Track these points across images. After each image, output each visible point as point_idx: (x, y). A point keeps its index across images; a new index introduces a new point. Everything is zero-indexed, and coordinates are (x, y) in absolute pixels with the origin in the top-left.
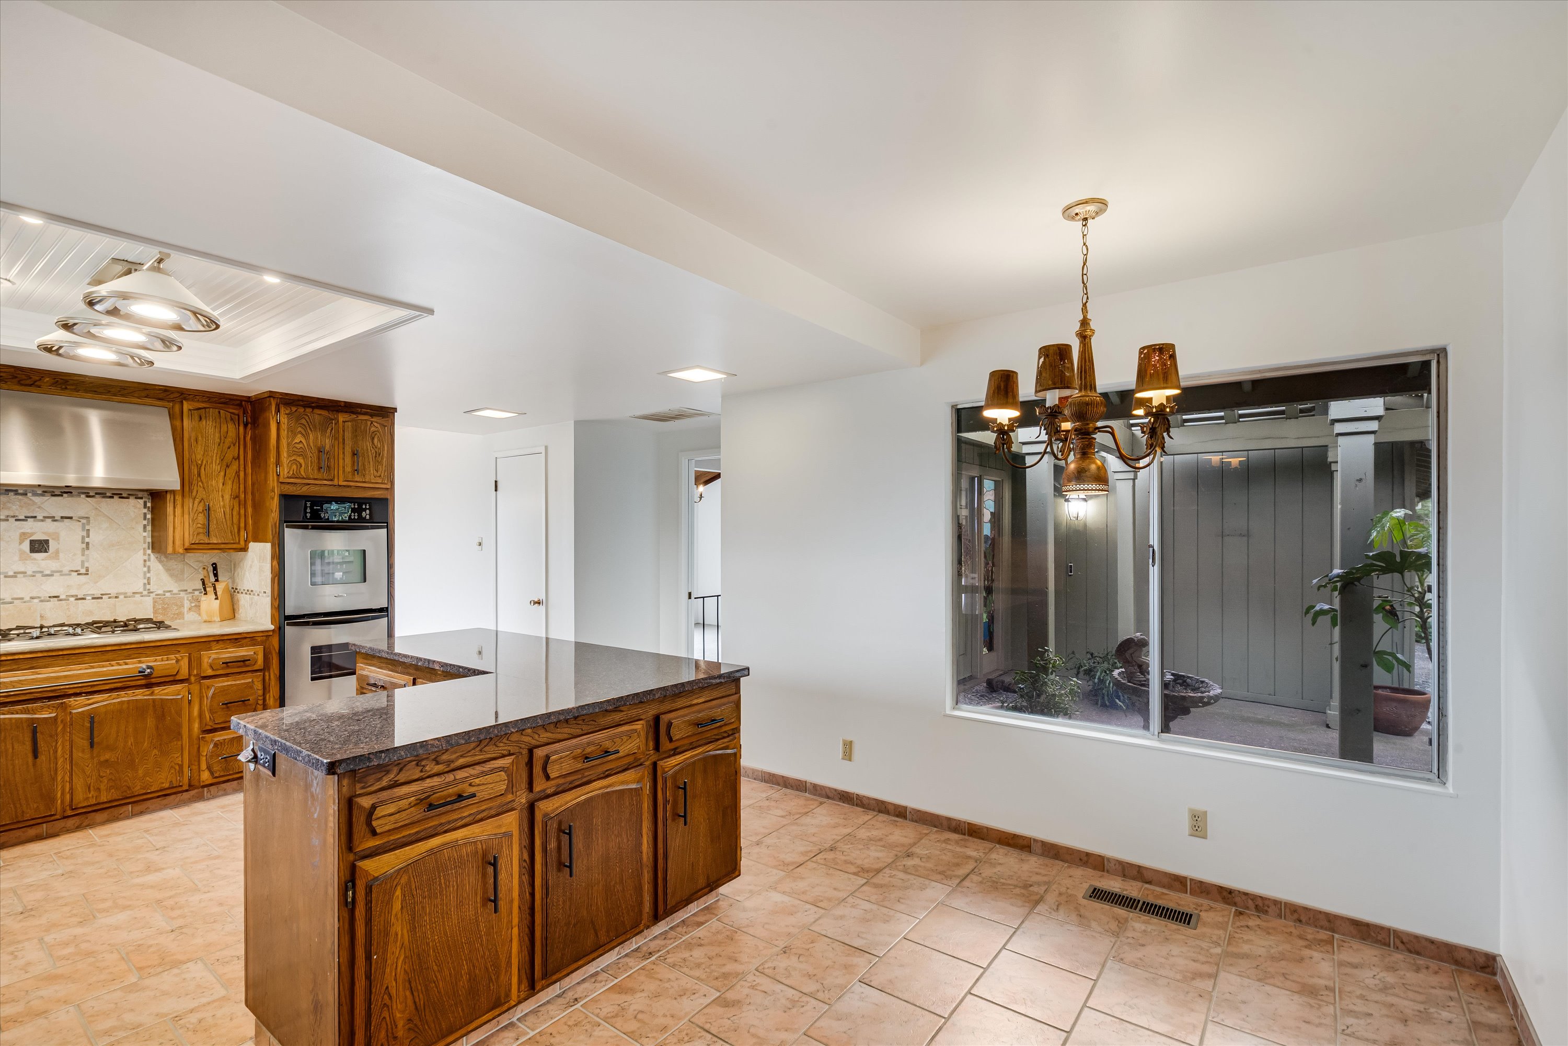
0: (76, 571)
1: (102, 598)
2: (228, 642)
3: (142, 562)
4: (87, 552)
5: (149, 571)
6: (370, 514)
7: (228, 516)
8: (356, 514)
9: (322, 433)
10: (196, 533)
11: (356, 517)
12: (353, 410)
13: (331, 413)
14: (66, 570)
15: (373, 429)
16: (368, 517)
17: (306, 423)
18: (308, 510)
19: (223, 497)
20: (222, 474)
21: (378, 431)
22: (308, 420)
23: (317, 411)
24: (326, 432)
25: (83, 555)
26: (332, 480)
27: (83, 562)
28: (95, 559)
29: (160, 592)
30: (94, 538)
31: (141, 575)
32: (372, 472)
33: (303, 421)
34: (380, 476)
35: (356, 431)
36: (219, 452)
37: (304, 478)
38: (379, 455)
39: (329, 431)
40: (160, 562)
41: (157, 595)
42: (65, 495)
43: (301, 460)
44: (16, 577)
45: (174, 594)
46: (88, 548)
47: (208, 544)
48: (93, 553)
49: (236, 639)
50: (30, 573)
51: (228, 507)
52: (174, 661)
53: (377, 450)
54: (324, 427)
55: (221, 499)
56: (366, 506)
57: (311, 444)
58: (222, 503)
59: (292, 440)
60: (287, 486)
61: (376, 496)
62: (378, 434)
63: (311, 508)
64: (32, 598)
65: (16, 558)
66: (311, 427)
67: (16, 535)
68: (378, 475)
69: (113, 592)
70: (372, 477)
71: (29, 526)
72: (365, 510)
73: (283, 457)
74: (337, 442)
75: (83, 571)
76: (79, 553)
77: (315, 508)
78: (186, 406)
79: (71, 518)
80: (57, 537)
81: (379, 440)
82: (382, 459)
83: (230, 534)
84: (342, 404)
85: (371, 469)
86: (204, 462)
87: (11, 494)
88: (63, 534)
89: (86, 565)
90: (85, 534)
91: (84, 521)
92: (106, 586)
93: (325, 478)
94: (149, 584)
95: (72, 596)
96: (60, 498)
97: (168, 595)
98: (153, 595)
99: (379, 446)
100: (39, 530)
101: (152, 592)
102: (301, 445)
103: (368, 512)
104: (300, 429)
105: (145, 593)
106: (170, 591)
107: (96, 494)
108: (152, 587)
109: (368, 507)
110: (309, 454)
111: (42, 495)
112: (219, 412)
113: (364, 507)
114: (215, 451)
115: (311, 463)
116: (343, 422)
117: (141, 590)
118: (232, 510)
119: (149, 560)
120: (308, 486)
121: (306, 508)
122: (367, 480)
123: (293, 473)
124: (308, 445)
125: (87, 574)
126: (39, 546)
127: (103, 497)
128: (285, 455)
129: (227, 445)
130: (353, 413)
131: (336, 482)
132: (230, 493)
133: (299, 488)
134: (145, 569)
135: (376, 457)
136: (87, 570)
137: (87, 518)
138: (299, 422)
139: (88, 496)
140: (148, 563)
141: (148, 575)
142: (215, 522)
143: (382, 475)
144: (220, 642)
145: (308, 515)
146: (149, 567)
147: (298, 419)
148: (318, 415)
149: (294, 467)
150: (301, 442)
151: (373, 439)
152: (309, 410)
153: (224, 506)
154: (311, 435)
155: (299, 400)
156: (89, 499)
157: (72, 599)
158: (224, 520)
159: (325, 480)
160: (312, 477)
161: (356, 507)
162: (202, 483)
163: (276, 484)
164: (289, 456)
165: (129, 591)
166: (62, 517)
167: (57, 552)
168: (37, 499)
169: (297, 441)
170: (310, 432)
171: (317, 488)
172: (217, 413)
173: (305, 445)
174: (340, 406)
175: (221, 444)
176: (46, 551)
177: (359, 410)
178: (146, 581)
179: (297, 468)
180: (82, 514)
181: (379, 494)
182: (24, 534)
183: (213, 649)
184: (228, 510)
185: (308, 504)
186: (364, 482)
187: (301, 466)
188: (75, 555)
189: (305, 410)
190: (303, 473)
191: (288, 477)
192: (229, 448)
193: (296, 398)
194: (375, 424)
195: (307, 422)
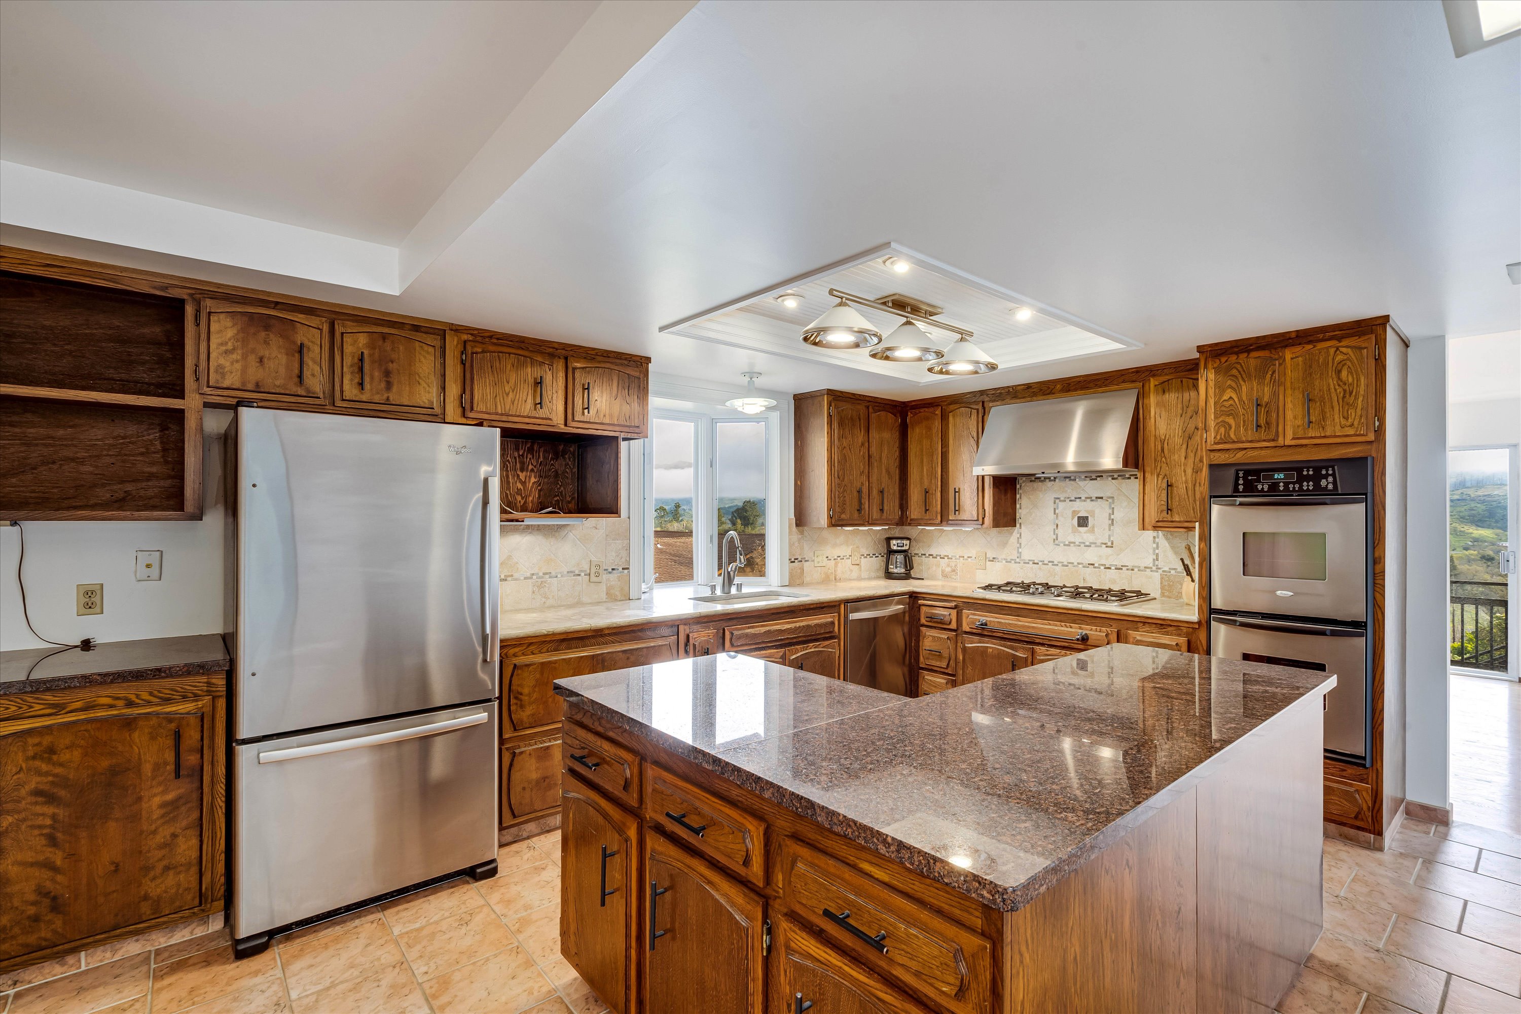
0: (1105, 544)
1: (1122, 569)
2: (1154, 626)
3: (1152, 538)
4: (1112, 528)
5: (1158, 548)
6: (1335, 483)
7: (1190, 493)
8: (1311, 483)
9: (1258, 381)
10: (1159, 511)
11: (1311, 488)
12: (1311, 338)
13: (1273, 351)
14: (1099, 542)
15: (1340, 357)
16: (1330, 487)
17: (1237, 374)
18: (1241, 482)
19: (1185, 471)
20: (1184, 446)
21: (1348, 359)
22: (1240, 369)
23: (1254, 354)
24: (1264, 377)
25: (1110, 530)
26: (1273, 440)
27: (1109, 536)
28: (1118, 533)
29: (1166, 569)
30: (1118, 515)
31: (1151, 551)
32: (1337, 420)
33: (1234, 372)
34: (1352, 425)
35: (1310, 367)
36: (1182, 423)
37: (1234, 442)
38: (1351, 393)
39: (1269, 376)
40: (1167, 539)
41: (1163, 571)
42: (1098, 479)
43: (1231, 421)
44: (1069, 545)
45: (1179, 572)
46: (1113, 524)
47: (1172, 522)
48: (1117, 529)
49: (1162, 625)
50: (1077, 543)
51: (1190, 482)
52: (1104, 634)
53: (1346, 387)
54: (1261, 373)
55: (1183, 474)
56: (1327, 471)
57: (1244, 398)
58: (1184, 479)
59: (1220, 399)
60: (1217, 454)
61: (1350, 456)
62: (1349, 363)
63: (1245, 478)
64: (1078, 564)
65: (1070, 531)
66: (1244, 376)
67: (1069, 513)
68: (1349, 424)
69: (1130, 564)
70: (1338, 427)
71: (1078, 505)
72: (1326, 477)
73: (1210, 419)
74: (1282, 388)
75: (1109, 544)
76: (1107, 528)
77: (1250, 478)
78: (1153, 382)
79: (1102, 498)
80: (1093, 513)
81: (1350, 372)
82: (1356, 398)
83: (1192, 511)
84: (1293, 335)
85: (1336, 416)
86: (1167, 436)
87: (1067, 480)
88: (1097, 511)
89: (1112, 539)
90: (1111, 511)
91: (1110, 500)
92: (1126, 559)
93: (1263, 438)
94: (1157, 560)
95: (1102, 565)
96: (1095, 481)
97: (1173, 572)
98: (1160, 571)
99: (1350, 380)
100: (1083, 508)
101: (1160, 569)
102: (1231, 402)
103: (1330, 479)
104: (1229, 382)
105: (1154, 568)
106: (1174, 569)
107: (1119, 476)
108: (1160, 563)
109: (1330, 472)
110: (1241, 411)
111: (1085, 480)
112: (1182, 381)
113: (1324, 472)
114: (1178, 423)
115: (1244, 421)
116: (1292, 359)
117: (1151, 565)
118: (1195, 485)
119: (1158, 537)
120: (1244, 452)
121: (1237, 478)
122: (1328, 434)
123: (1221, 438)
124: (1240, 400)
125: (1112, 547)
126: (1083, 522)
127: (1124, 479)
128: (1213, 417)
129: (1189, 415)
130: (1309, 342)
131: (1281, 441)
132: (1192, 466)
133: (1232, 455)
134: (1155, 546)
135: (1344, 397)
136: (1112, 544)
137: (1113, 498)
138: (1229, 374)
139: (1113, 479)
140: (1157, 540)
141: (1157, 551)
142: (1177, 499)
143: (1356, 423)
144: (1147, 625)
145: (1241, 488)
146: (1158, 544)
147: (1229, 368)
148: (1252, 361)
149: (1222, 430)
150: (1231, 398)
151: (1340, 372)
152: (1243, 356)
153: (1186, 482)
154: (1244, 388)
155: (1232, 347)
156: (1113, 481)
157: (1102, 568)
158: (1186, 497)
159: (1264, 441)
160: (1244, 439)
161: (1311, 473)
162: (1166, 458)
163: (1204, 453)
164: (1216, 418)
165: (1142, 565)
166: (1096, 498)
167: (1093, 527)
168: (1082, 483)
169: (1225, 397)
170: (1242, 383)
171: (1255, 453)
172: (1180, 382)
173: (1236, 400)
174: (1290, 338)
175: (1183, 416)
176: (1087, 526)
177: (1321, 336)
178: (1155, 557)
179: (1225, 431)
180: (1109, 494)
181: (1355, 452)
182: (1074, 511)
183: (1140, 630)
184: (1190, 485)
185: (1241, 474)
186: (1325, 437)
187: (1230, 427)
188: (1104, 530)
189: (1238, 357)
190: (1232, 436)
191: (1215, 443)
192: (1191, 418)
193: (1229, 345)
194: (1344, 350)
195: (1239, 372)
